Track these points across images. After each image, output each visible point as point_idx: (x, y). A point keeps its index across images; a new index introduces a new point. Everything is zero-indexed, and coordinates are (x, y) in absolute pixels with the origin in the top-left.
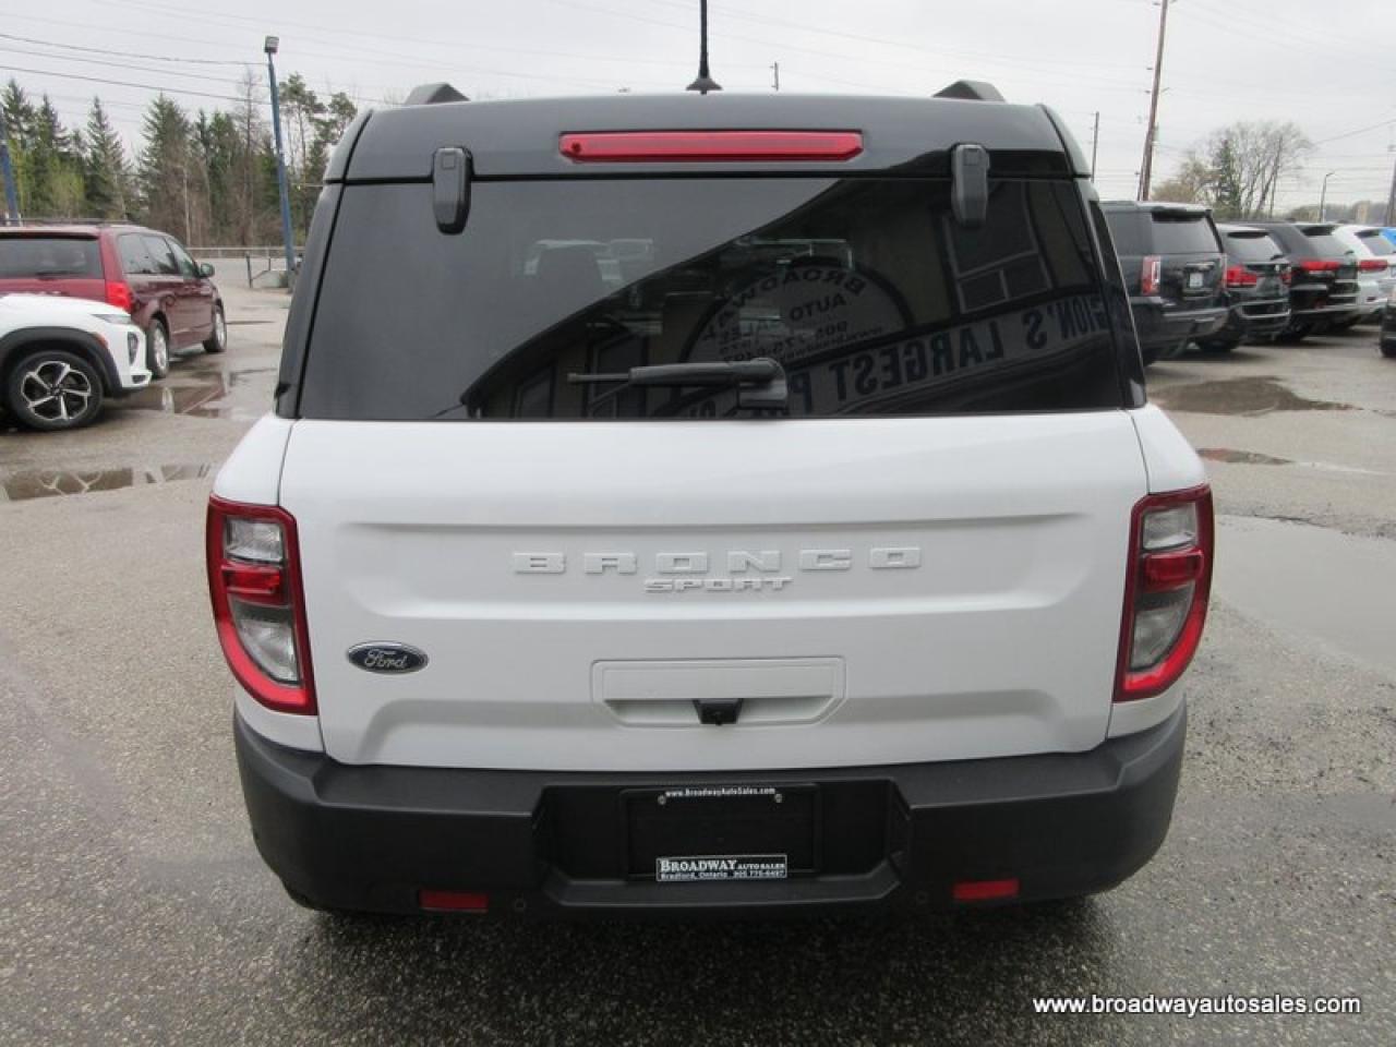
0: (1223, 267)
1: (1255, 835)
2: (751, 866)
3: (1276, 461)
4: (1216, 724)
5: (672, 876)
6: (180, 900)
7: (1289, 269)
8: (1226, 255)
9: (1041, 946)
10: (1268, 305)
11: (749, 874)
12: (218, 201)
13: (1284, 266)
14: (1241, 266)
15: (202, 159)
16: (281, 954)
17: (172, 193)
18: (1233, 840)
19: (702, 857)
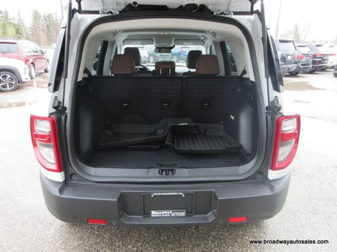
0: (296, 54)
1: (304, 199)
2: (176, 213)
3: (307, 102)
4: (294, 170)
5: (155, 215)
6: (31, 215)
7: (312, 55)
8: (297, 51)
9: (250, 229)
10: (306, 64)
11: (175, 215)
12: (49, 35)
13: (311, 54)
14: (300, 54)
15: (45, 24)
16: (55, 230)
17: (37, 33)
18: (299, 201)
19: (163, 210)
